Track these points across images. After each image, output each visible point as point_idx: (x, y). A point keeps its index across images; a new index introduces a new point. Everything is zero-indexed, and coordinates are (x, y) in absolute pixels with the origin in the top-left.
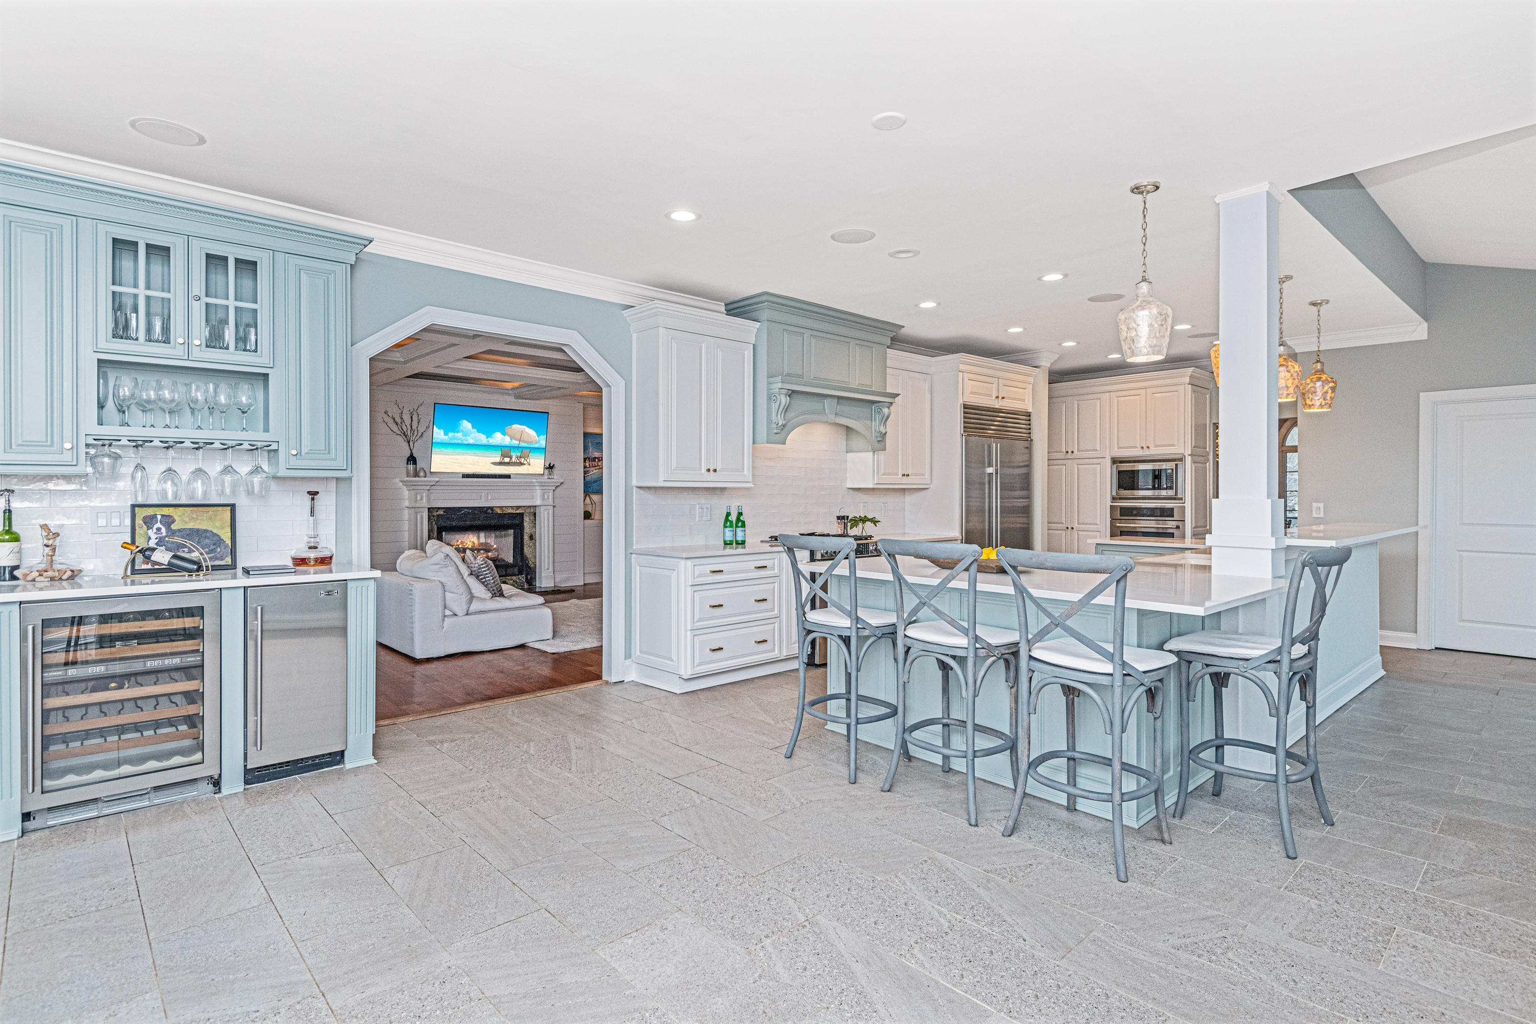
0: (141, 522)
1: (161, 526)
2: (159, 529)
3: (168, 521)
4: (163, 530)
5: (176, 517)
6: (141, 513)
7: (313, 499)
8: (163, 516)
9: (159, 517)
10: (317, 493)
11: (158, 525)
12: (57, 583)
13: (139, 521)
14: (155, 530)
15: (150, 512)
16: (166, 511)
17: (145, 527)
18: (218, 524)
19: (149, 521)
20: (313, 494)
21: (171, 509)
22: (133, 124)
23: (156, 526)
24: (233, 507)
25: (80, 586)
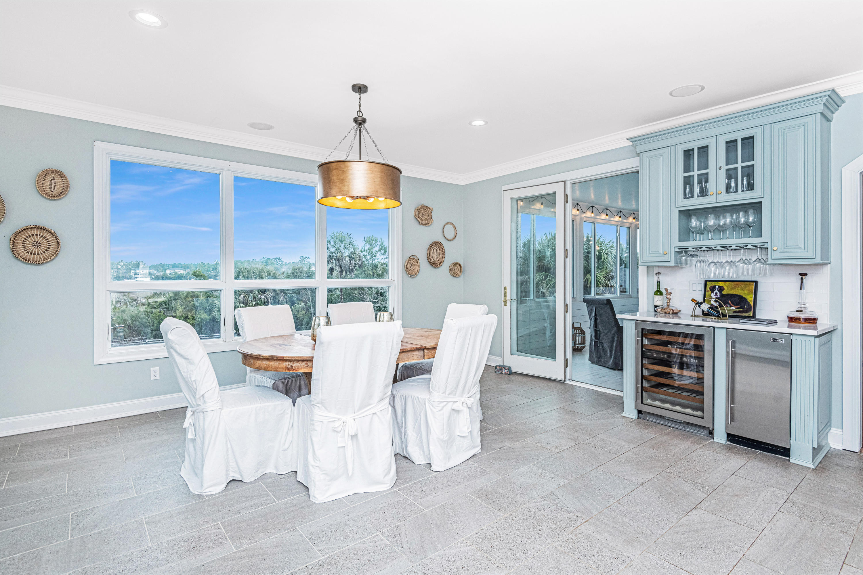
0: (709, 289)
1: (718, 292)
2: (716, 293)
3: (721, 289)
4: (718, 294)
5: (725, 287)
6: (709, 284)
7: (802, 279)
8: (719, 286)
9: (717, 287)
10: (806, 275)
11: (716, 291)
12: (667, 315)
13: (708, 288)
14: (714, 294)
15: (713, 284)
16: (721, 284)
17: (710, 292)
18: (746, 292)
19: (713, 289)
20: (803, 275)
21: (723, 283)
22: (671, 94)
23: (715, 292)
24: (756, 282)
25: (680, 318)
